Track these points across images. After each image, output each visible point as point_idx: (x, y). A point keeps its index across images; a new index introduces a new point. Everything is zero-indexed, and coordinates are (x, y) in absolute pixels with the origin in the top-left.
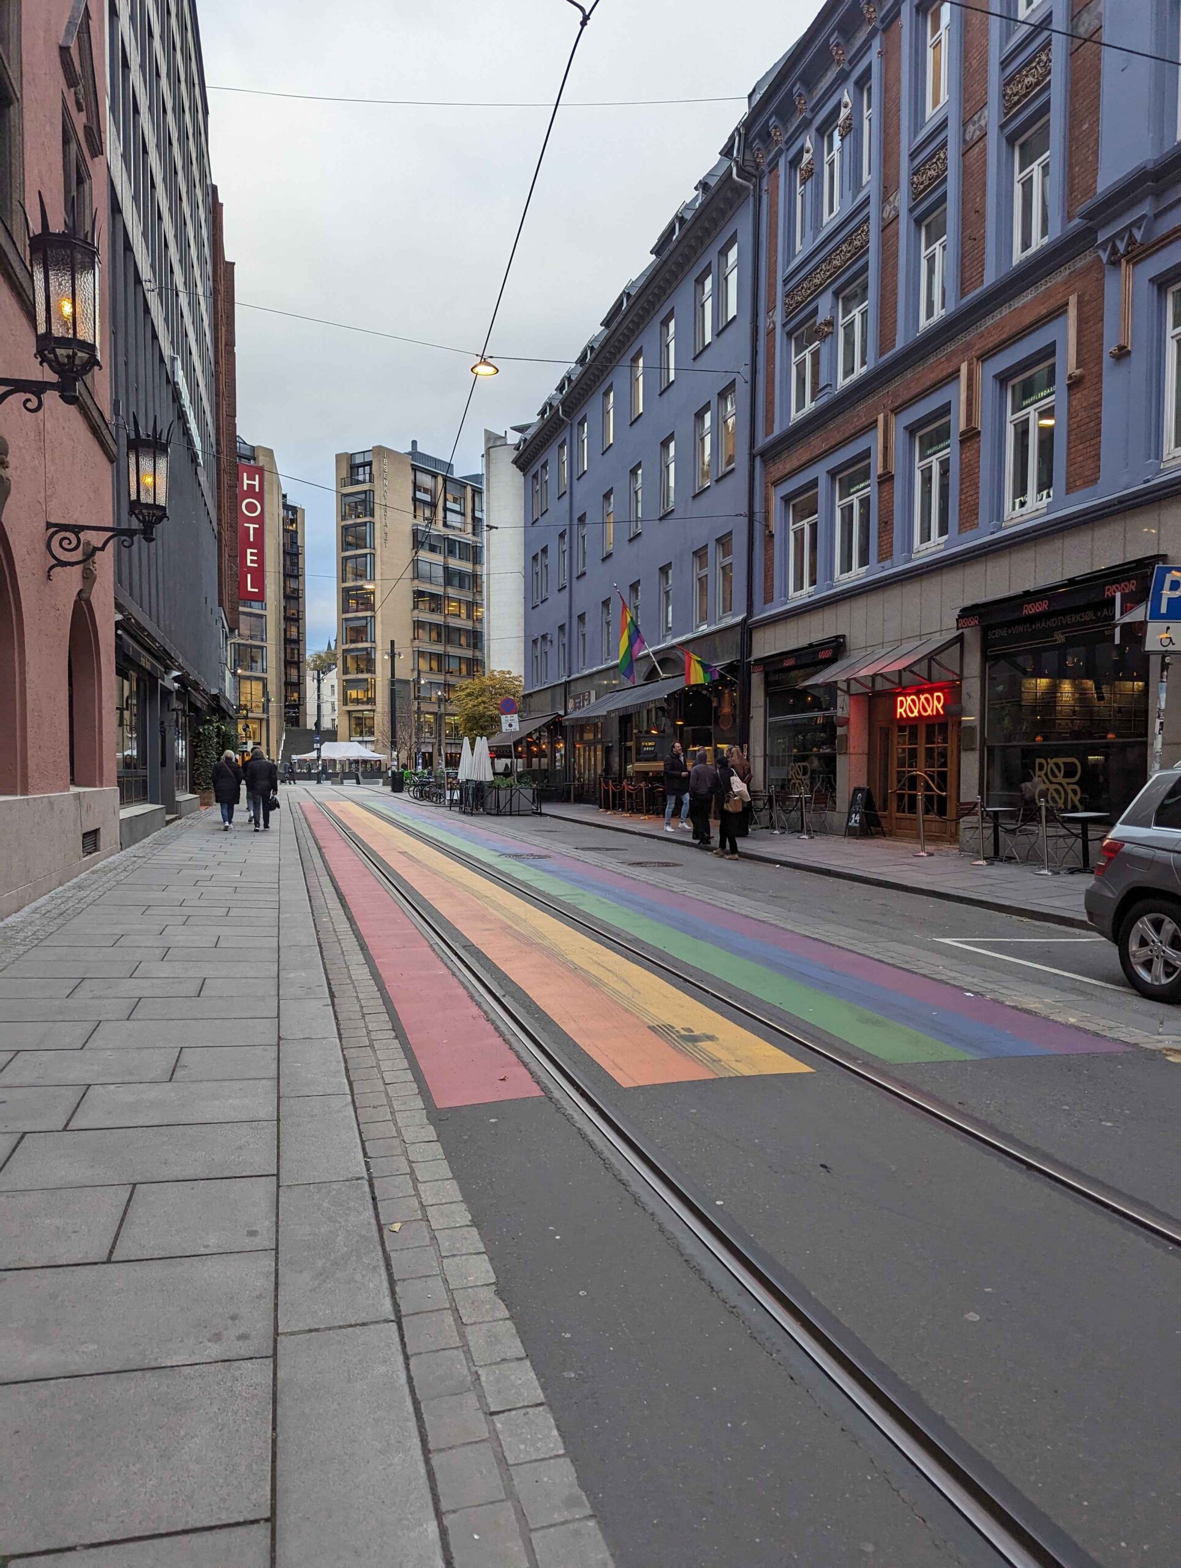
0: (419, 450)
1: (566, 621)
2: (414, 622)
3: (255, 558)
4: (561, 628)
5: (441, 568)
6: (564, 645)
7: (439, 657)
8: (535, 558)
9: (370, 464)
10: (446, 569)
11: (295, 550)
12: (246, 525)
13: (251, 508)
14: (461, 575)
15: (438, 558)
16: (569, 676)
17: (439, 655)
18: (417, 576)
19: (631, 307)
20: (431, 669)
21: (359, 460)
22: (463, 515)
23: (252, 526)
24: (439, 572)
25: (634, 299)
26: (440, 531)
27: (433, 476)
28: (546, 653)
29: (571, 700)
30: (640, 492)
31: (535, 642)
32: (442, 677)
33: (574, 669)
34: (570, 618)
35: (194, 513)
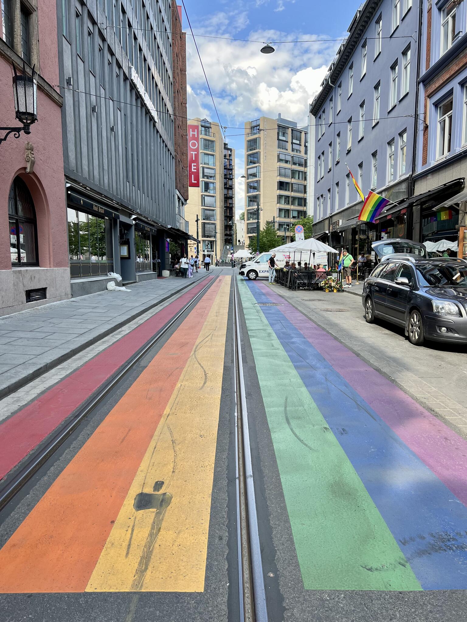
0: (281, 117)
1: (331, 187)
2: (278, 195)
3: (195, 167)
4: (329, 190)
5: (290, 170)
8: (319, 158)
9: (259, 125)
10: (293, 171)
11: (231, 167)
12: (191, 152)
13: (194, 145)
14: (299, 172)
15: (288, 166)
16: (331, 214)
17: (288, 210)
18: (280, 175)
19: (361, 17)
20: (285, 217)
21: (254, 124)
22: (300, 145)
23: (194, 153)
24: (289, 173)
25: (362, 12)
26: (290, 154)
27: (287, 128)
28: (323, 203)
29: (331, 226)
32: (289, 220)
33: (334, 210)
34: (333, 184)
35: (152, 144)
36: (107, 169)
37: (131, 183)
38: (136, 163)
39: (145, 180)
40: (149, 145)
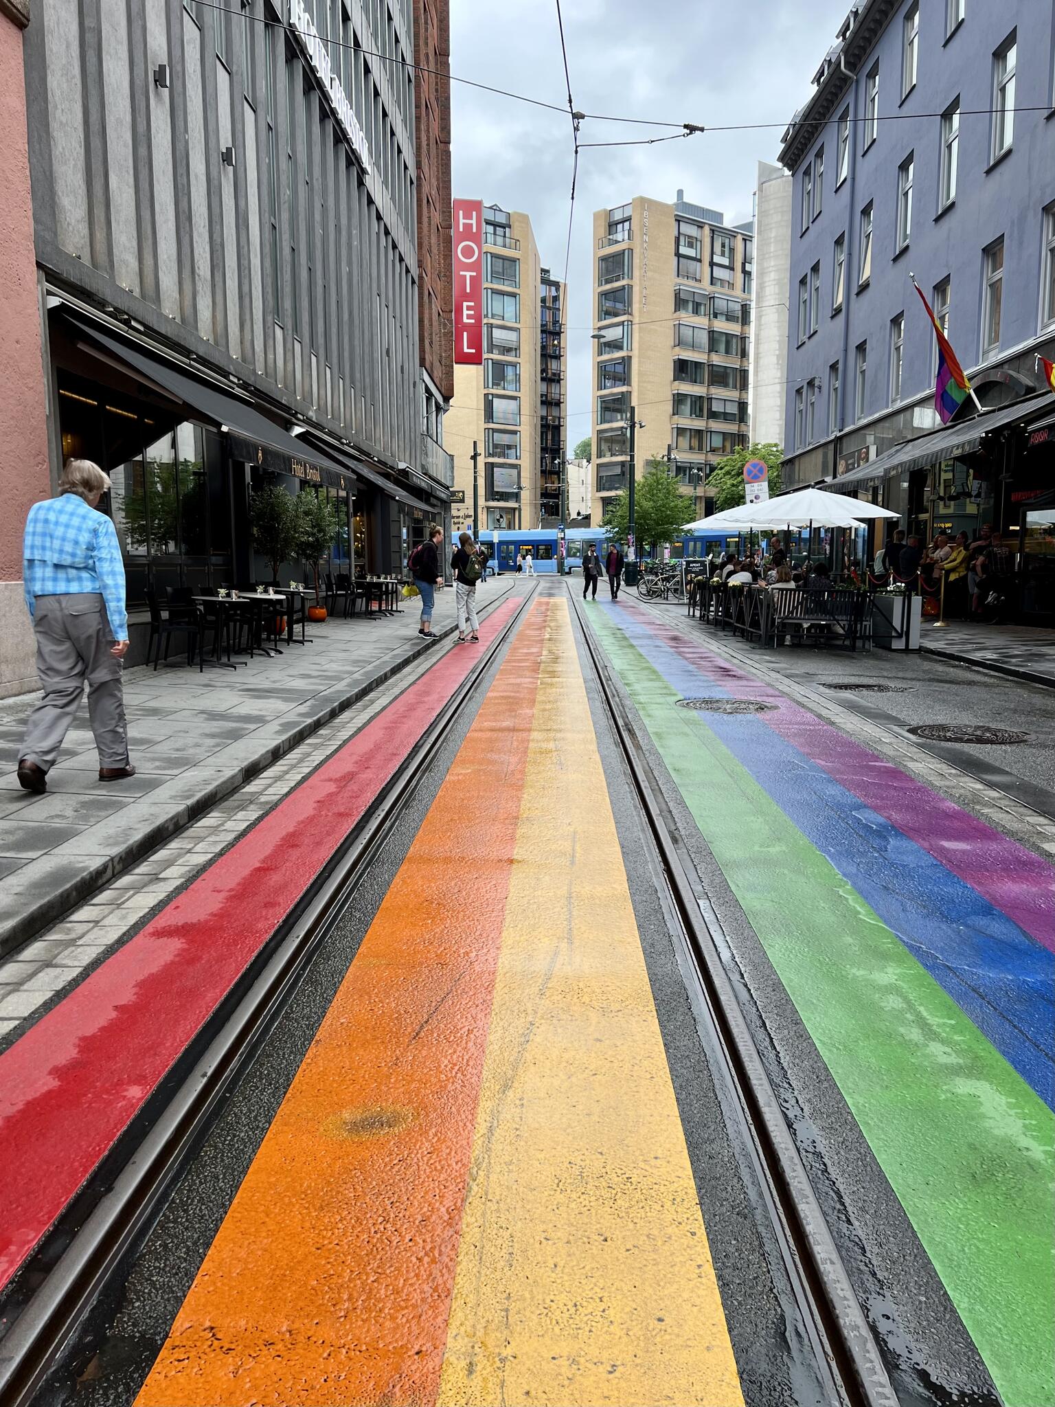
0: (685, 200)
1: (840, 357)
2: (674, 395)
3: (472, 312)
4: (834, 367)
5: (706, 332)
6: (836, 389)
7: (699, 433)
8: (803, 282)
9: (629, 219)
10: (712, 333)
12: (462, 273)
14: (729, 337)
15: (702, 321)
16: (841, 431)
17: (699, 432)
18: (680, 343)
20: (691, 448)
21: (618, 216)
22: (732, 269)
23: (468, 274)
24: (703, 338)
26: (705, 290)
27: (699, 226)
28: (812, 404)
29: (843, 462)
30: (955, 146)
31: (799, 391)
32: (703, 457)
33: (849, 419)
34: (846, 350)
35: (354, 232)
36: (209, 277)
37: (290, 332)
38: (304, 274)
39: (334, 330)
40: (344, 233)
